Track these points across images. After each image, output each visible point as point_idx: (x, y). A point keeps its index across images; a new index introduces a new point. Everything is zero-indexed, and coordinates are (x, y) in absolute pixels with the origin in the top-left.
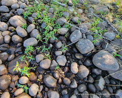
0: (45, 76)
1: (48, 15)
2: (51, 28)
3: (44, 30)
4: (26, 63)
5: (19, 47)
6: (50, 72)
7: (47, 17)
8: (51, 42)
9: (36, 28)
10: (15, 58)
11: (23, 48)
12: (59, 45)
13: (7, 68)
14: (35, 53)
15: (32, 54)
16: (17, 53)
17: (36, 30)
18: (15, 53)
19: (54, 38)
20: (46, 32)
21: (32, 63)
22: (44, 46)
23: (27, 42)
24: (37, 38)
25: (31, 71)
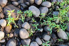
0: (14, 39)
1: (68, 12)
2: (57, 22)
3: (52, 16)
4: (16, 17)
5: (26, 4)
6: (18, 42)
7: (66, 11)
8: (45, 28)
9: (49, 8)
10: (16, 6)
11: (27, 8)
12: (47, 38)
13: (7, 5)
14: (27, 20)
15: (26, 17)
16: (21, 6)
17: (48, 10)
18: (20, 4)
19: (49, 29)
20: (51, 19)
21: (19, 22)
22: (38, 25)
23: (33, 8)
24: (41, 14)
25: (12, 25)
